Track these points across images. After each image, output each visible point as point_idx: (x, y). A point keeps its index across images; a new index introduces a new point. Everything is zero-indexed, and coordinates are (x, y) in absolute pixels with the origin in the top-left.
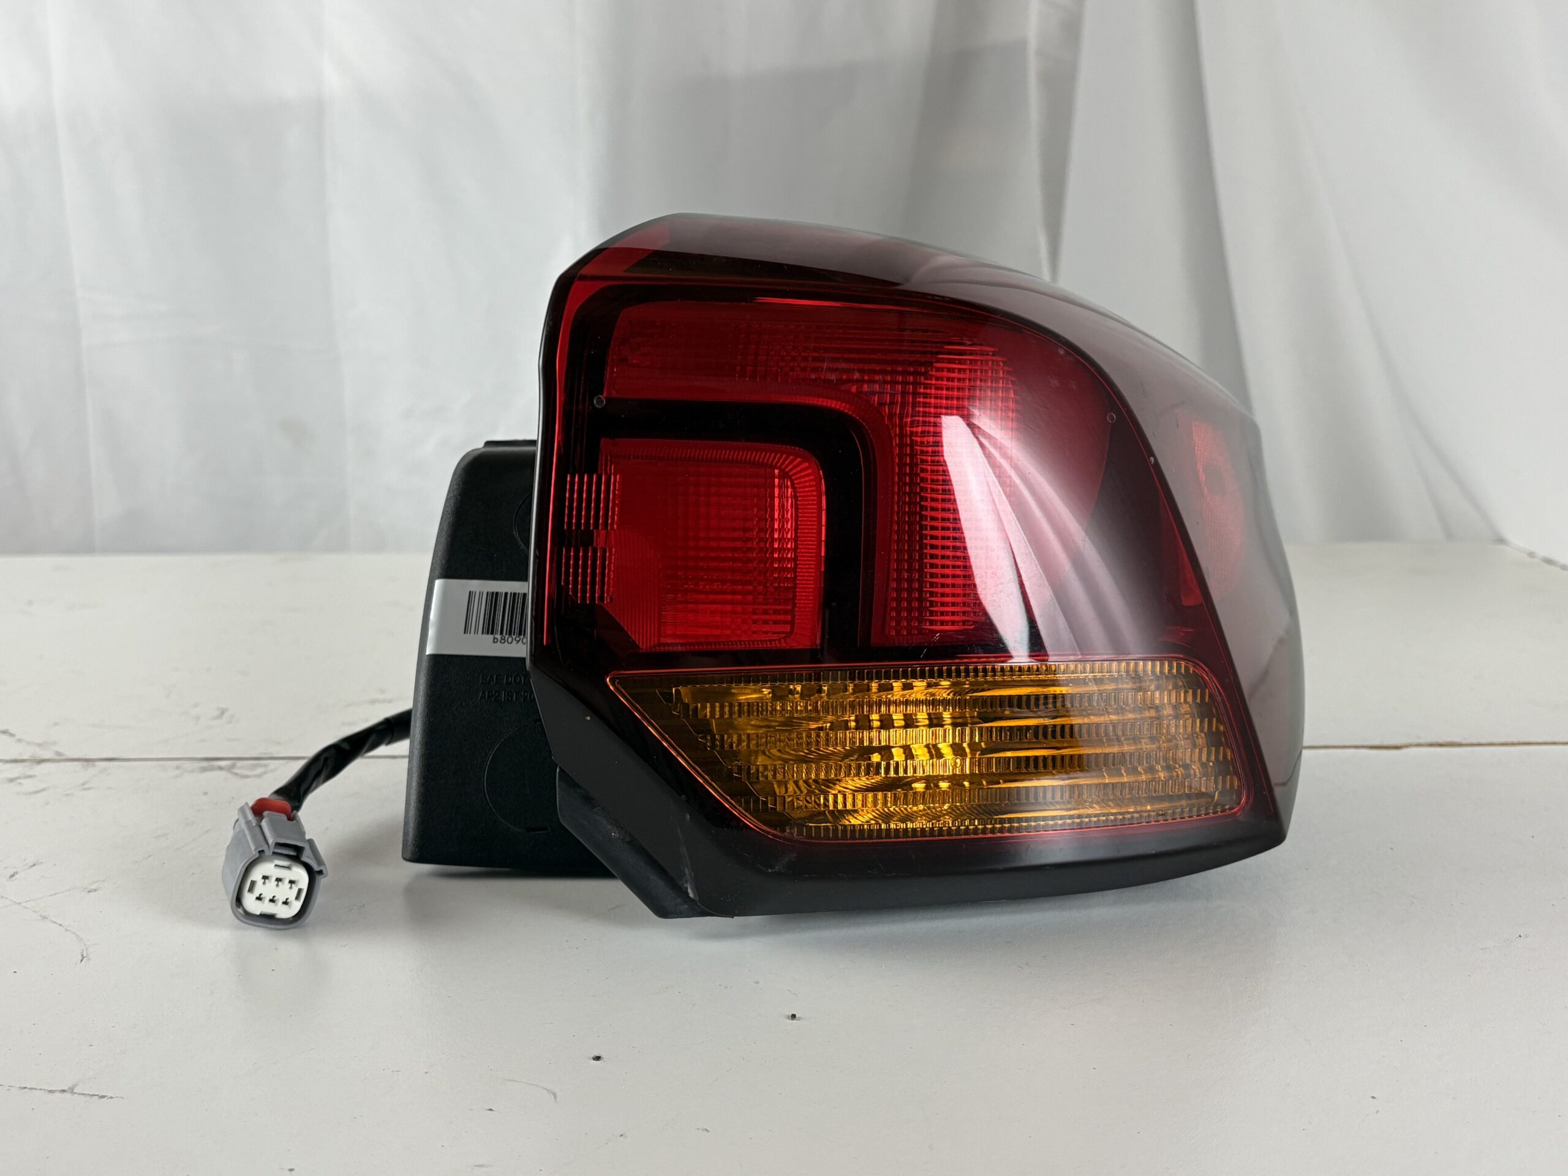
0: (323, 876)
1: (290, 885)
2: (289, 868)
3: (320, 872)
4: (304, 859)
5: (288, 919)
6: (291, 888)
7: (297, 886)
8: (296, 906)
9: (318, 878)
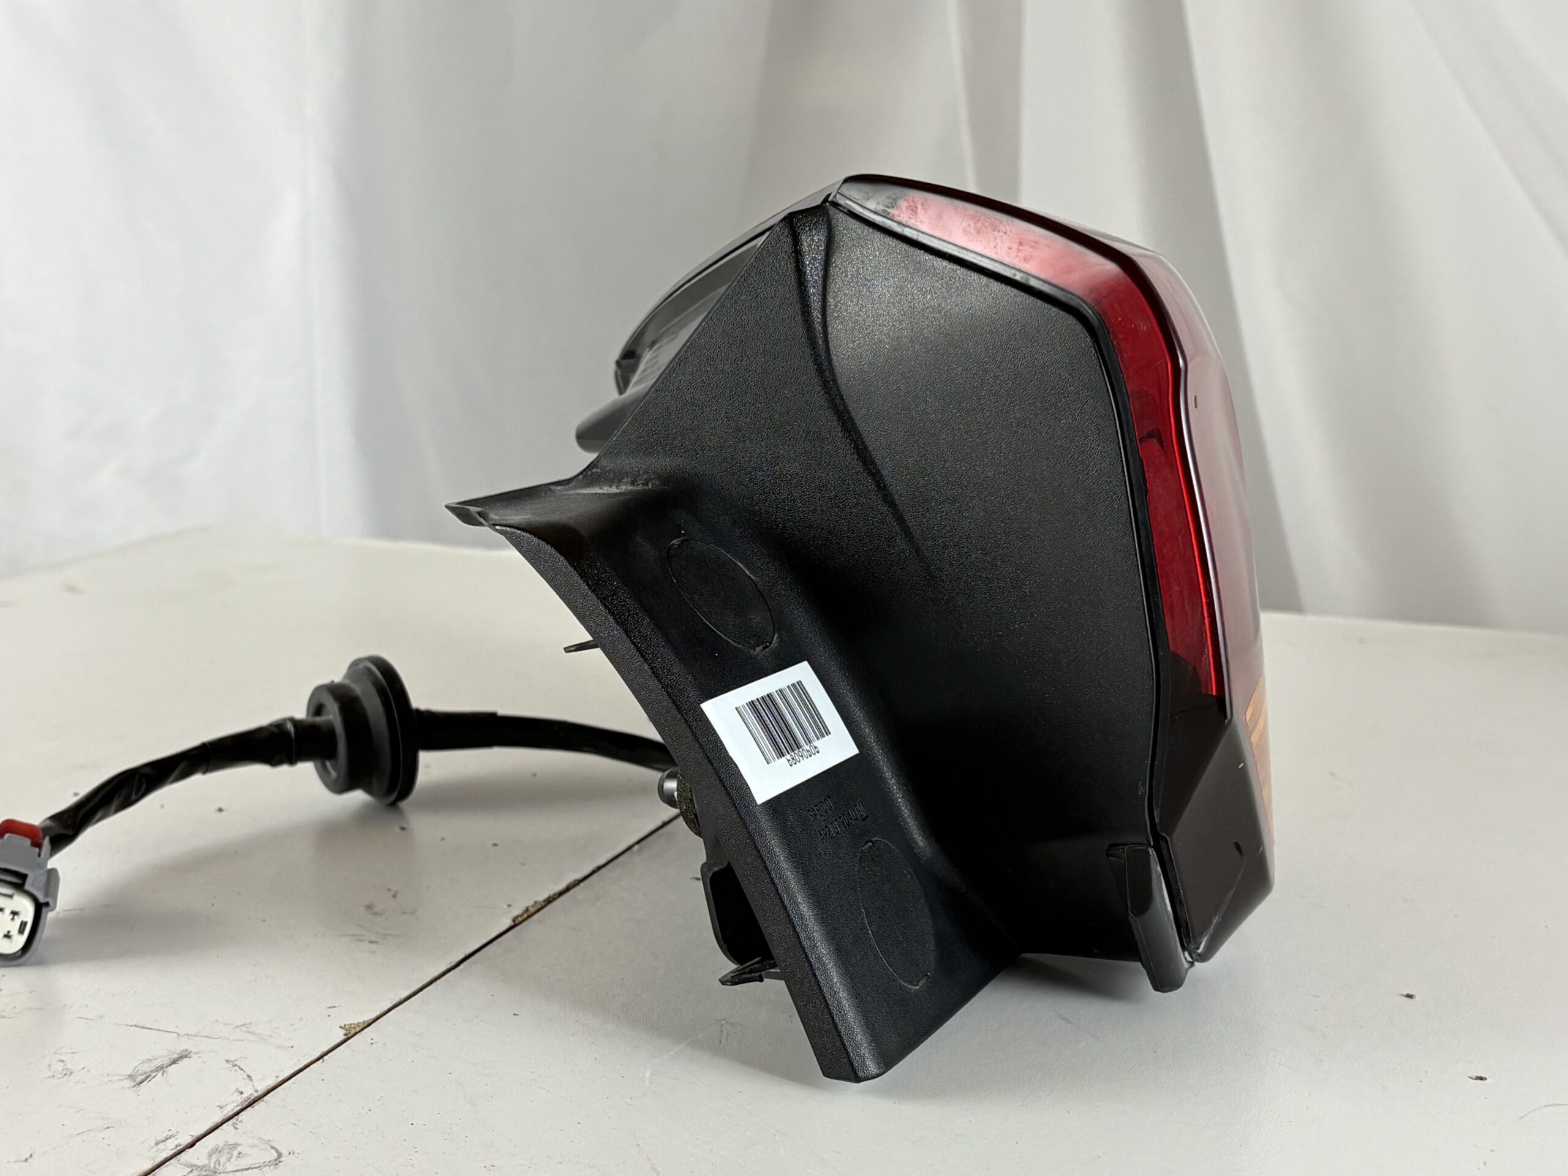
0: (50, 908)
1: (11, 916)
2: (11, 896)
3: (47, 904)
4: (27, 887)
5: (14, 954)
6: (13, 919)
7: (19, 918)
8: (20, 941)
9: (44, 910)
